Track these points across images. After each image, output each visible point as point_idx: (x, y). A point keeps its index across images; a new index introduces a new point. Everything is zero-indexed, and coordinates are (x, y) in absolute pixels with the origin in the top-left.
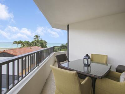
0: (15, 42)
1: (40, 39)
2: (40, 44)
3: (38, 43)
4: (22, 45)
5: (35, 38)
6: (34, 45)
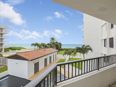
1: (55, 41)
3: (54, 45)
4: (38, 47)
5: (51, 40)
6: (49, 47)
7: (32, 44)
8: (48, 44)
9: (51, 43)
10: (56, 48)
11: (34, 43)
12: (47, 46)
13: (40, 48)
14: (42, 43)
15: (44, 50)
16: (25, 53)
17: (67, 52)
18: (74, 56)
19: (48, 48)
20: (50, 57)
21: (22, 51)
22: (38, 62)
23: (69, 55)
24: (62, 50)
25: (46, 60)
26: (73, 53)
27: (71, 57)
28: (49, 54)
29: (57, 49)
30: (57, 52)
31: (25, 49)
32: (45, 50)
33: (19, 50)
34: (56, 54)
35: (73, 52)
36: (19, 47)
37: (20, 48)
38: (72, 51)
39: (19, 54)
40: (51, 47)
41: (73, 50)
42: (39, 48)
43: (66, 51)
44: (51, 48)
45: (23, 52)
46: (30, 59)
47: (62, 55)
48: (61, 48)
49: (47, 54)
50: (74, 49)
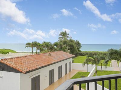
0: (28, 45)
2: (68, 47)
3: (66, 45)
4: (38, 49)
5: (61, 36)
6: (58, 49)
7: (27, 44)
8: (56, 44)
9: (61, 41)
10: (69, 51)
11: (31, 43)
12: (54, 48)
13: (41, 50)
14: (44, 42)
15: (48, 54)
16: (15, 60)
17: (92, 58)
18: (106, 66)
19: (56, 50)
20: (60, 68)
21: (10, 55)
22: (39, 76)
23: (94, 65)
24: (82, 55)
25: (52, 73)
26: (103, 61)
27: (99, 68)
28: (57, 61)
29: (72, 53)
30: (73, 58)
31: (15, 52)
32: (50, 55)
33: (6, 53)
34: (70, 62)
35: (102, 59)
36: (6, 49)
37: (6, 51)
38: (101, 57)
39: (5, 62)
40: (61, 49)
41: (102, 55)
42: (39, 51)
43: (89, 56)
44: (62, 52)
45: (12, 57)
46: (24, 71)
47: (82, 64)
48: (80, 51)
49: (54, 62)
50: (105, 54)
